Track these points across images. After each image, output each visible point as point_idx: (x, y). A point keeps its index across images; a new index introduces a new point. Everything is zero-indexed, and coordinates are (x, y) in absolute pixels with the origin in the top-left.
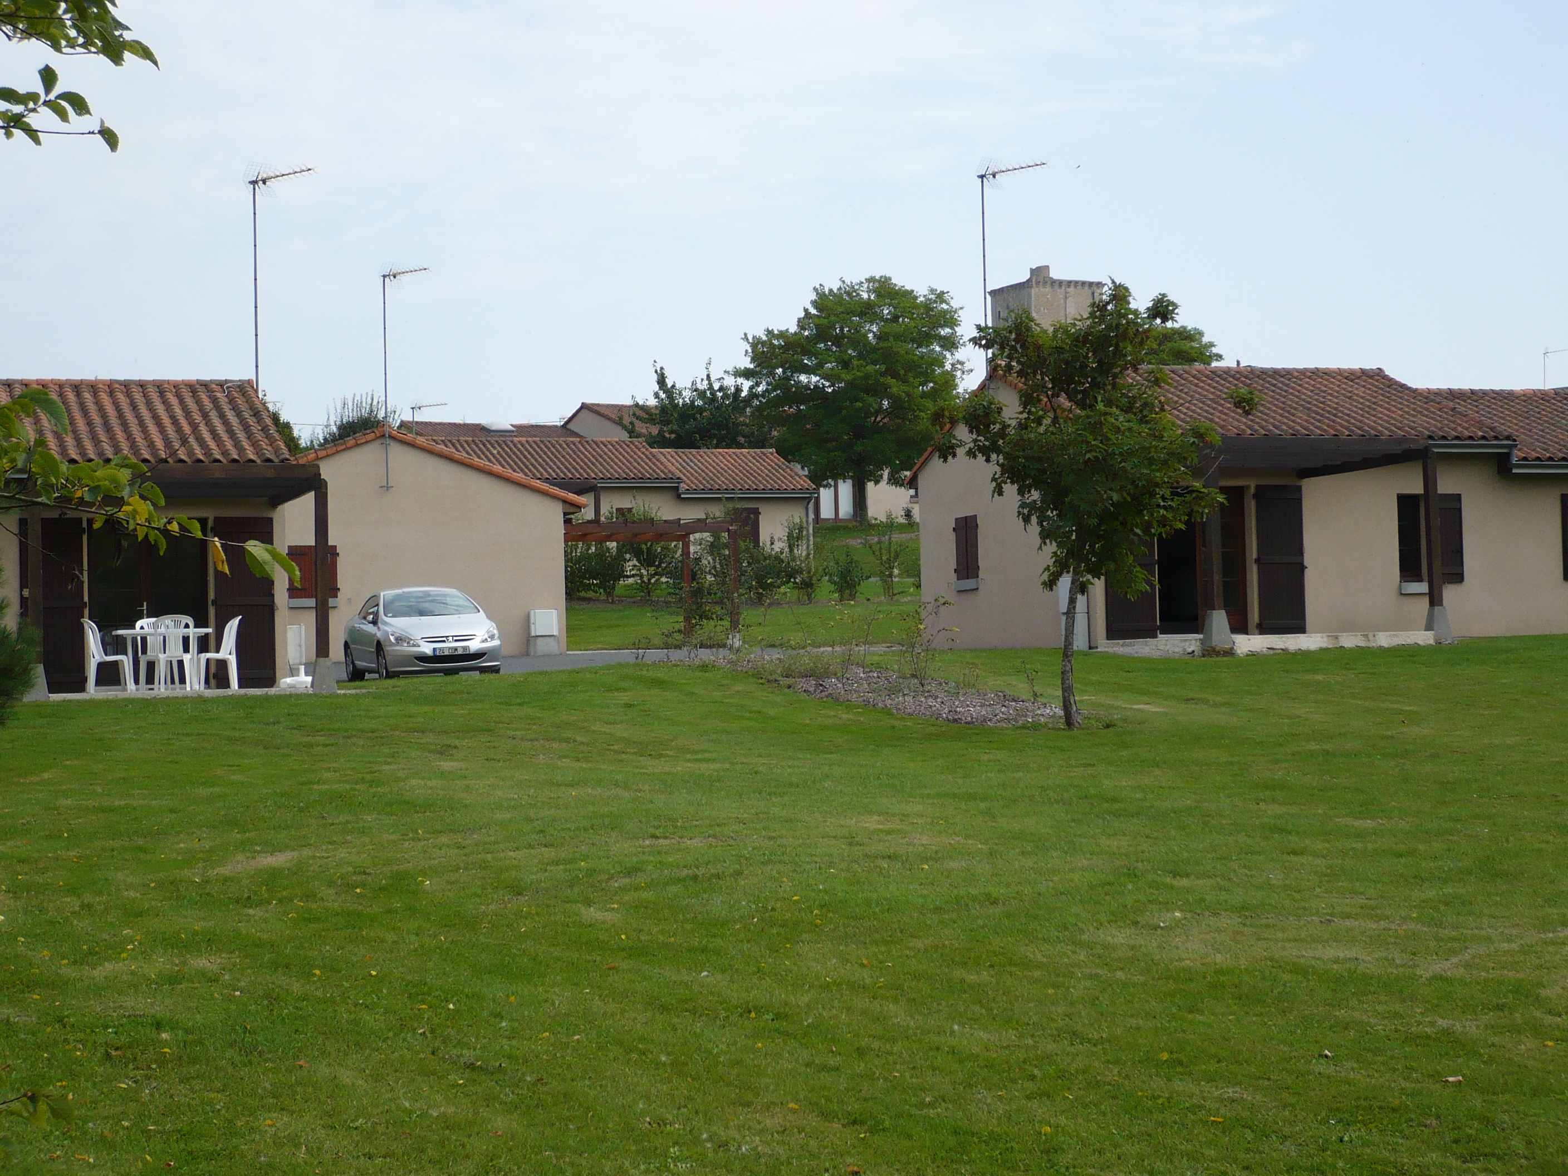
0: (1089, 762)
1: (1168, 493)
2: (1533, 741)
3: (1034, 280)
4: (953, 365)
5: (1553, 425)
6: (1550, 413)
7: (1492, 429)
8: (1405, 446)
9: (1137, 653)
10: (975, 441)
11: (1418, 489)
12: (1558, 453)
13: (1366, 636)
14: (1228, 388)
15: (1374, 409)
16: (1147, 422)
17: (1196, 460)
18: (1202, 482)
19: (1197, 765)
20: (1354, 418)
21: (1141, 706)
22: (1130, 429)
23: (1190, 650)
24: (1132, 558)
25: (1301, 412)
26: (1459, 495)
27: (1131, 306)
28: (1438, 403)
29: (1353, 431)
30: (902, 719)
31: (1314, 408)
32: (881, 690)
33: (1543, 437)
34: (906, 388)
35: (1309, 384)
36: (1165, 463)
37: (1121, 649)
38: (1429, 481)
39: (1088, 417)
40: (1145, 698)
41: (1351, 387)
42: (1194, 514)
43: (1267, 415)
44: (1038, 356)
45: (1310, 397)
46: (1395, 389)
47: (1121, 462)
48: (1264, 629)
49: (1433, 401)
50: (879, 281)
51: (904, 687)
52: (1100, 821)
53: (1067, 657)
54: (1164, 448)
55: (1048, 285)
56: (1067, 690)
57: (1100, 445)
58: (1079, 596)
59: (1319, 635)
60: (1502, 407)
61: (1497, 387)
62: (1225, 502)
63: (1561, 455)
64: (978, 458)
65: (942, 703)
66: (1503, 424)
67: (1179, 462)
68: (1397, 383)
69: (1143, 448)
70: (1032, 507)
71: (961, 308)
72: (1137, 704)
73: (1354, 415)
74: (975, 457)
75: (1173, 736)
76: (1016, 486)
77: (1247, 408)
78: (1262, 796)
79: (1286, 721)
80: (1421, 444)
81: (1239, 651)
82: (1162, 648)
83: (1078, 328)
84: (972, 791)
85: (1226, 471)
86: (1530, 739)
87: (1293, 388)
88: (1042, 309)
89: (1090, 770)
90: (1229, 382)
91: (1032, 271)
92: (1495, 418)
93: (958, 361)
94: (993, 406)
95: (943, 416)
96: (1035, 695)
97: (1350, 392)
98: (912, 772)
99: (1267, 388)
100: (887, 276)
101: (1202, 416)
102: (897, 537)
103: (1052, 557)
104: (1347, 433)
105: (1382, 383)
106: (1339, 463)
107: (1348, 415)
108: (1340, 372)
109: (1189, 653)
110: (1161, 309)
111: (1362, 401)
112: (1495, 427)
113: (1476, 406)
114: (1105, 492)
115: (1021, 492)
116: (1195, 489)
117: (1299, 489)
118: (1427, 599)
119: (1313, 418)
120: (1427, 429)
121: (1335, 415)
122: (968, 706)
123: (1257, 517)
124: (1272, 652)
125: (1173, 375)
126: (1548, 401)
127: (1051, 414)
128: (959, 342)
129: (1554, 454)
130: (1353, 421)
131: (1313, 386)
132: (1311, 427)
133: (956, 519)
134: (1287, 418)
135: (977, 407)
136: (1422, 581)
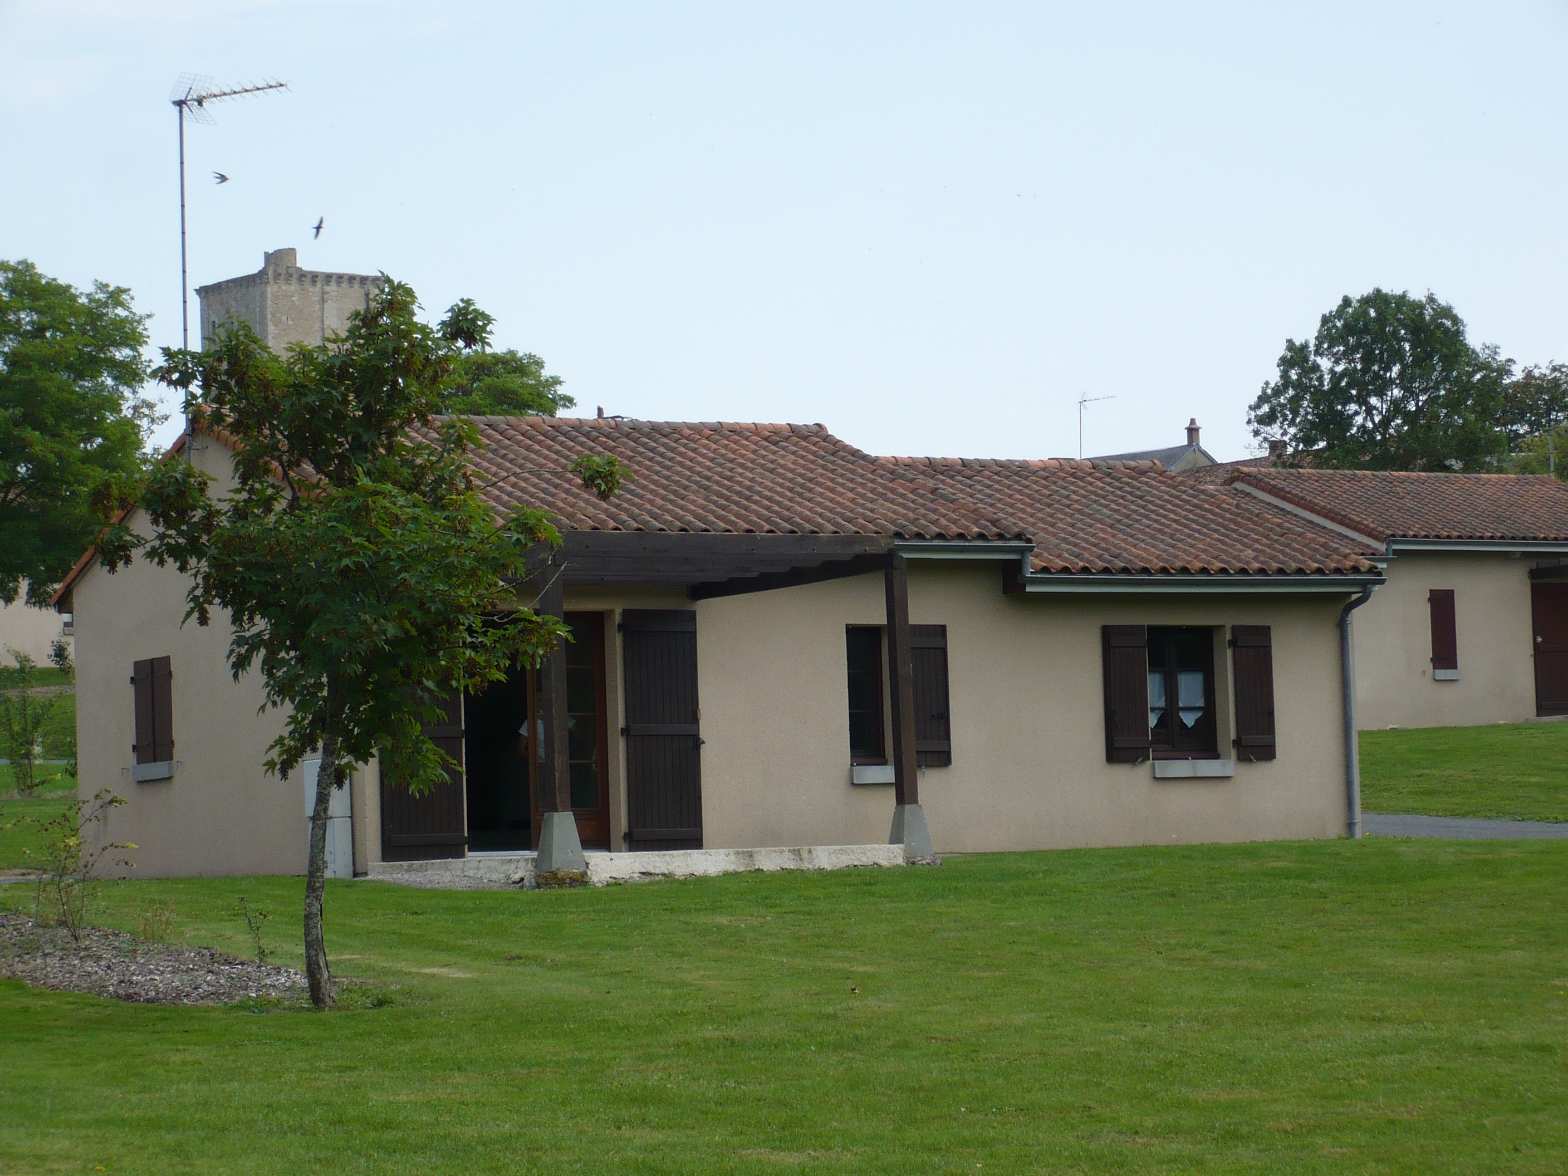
0: (348, 1063)
1: (477, 623)
2: (1055, 1020)
3: (270, 273)
4: (135, 408)
5: (1089, 516)
6: (1085, 497)
7: (994, 523)
8: (857, 549)
9: (430, 882)
10: (162, 537)
11: (878, 616)
12: (1097, 561)
13: (797, 853)
14: (578, 453)
15: (810, 490)
16: (443, 508)
17: (522, 570)
18: (535, 603)
19: (522, 1066)
20: (779, 504)
21: (435, 970)
22: (415, 519)
23: (516, 877)
24: (418, 727)
25: (694, 492)
26: (943, 628)
27: (415, 319)
28: (911, 481)
29: (777, 524)
30: (38, 995)
31: (716, 488)
32: (5, 948)
33: (1074, 535)
34: (57, 447)
35: (709, 449)
36: (472, 573)
37: (406, 876)
38: (895, 606)
39: (348, 499)
40: (442, 957)
41: (774, 453)
42: (520, 657)
43: (641, 497)
44: (266, 399)
45: (709, 469)
46: (843, 458)
47: (400, 571)
48: (636, 842)
49: (902, 476)
50: (14, 270)
51: (45, 943)
52: (363, 1160)
53: (314, 891)
54: (471, 549)
55: (294, 280)
56: (314, 945)
57: (367, 543)
58: (334, 791)
59: (722, 851)
60: (1009, 487)
61: (1002, 457)
62: (570, 637)
63: (1101, 564)
64: (166, 565)
65: (109, 967)
66: (1012, 515)
67: (495, 572)
68: (846, 448)
69: (437, 549)
70: (254, 644)
71: (149, 316)
72: (428, 966)
73: (778, 498)
74: (162, 562)
75: (486, 1018)
76: (229, 611)
77: (603, 487)
78: (625, 1114)
79: (669, 992)
80: (884, 545)
81: (595, 879)
82: (471, 873)
83: (331, 354)
84: (153, 1115)
85: (572, 587)
86: (1052, 1017)
87: (682, 455)
88: (284, 318)
89: (349, 1077)
90: (581, 444)
91: (268, 257)
92: (999, 505)
93: (144, 401)
94: (192, 480)
95: (108, 496)
96: (262, 953)
97: (773, 462)
98: (54, 1083)
99: (640, 454)
100: (29, 261)
101: (537, 498)
102: (39, 693)
103: (289, 724)
104: (767, 527)
105: (823, 449)
106: (755, 574)
107: (769, 499)
108: (756, 429)
109: (514, 883)
110: (465, 326)
111: (790, 475)
112: (998, 520)
113: (970, 487)
114: (376, 621)
115: (237, 619)
116: (522, 616)
117: (691, 617)
118: (892, 793)
119: (715, 503)
120: (893, 522)
121: (748, 499)
122: (151, 972)
123: (625, 658)
124: (647, 879)
125: (491, 432)
126: (1082, 479)
127: (288, 494)
128: (144, 372)
129: (1090, 562)
130: (776, 508)
131: (714, 451)
132: (712, 518)
133: (137, 664)
134: (671, 502)
135: (166, 481)
136: (885, 763)
